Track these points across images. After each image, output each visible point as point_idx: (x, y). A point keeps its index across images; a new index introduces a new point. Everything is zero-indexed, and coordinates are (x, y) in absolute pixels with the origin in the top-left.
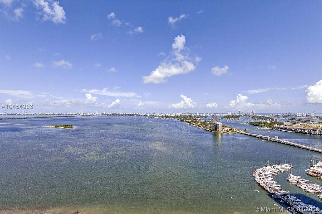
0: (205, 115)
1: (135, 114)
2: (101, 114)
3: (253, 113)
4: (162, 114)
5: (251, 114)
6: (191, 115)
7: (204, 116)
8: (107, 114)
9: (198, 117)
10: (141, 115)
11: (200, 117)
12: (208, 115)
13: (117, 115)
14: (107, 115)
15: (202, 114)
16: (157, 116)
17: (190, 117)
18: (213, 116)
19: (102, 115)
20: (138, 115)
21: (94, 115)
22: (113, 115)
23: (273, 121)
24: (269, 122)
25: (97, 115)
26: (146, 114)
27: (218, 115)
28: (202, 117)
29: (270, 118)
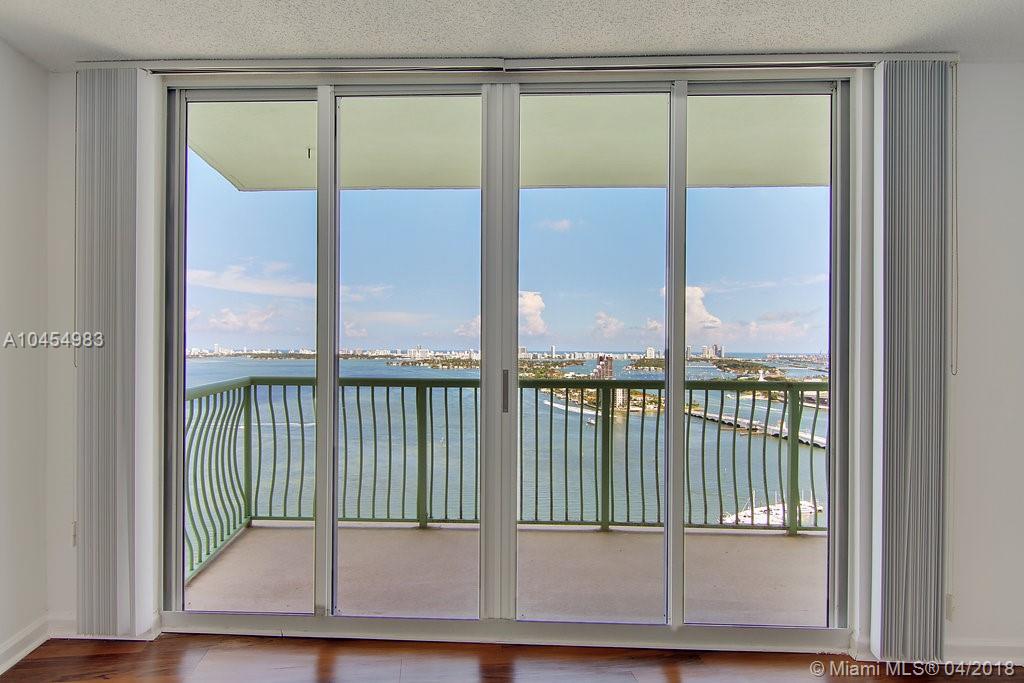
0: (578, 356)
1: (351, 353)
2: (232, 352)
3: (717, 353)
4: (441, 354)
5: (711, 354)
6: (535, 357)
7: (574, 361)
8: (254, 352)
9: (555, 364)
10: (374, 357)
11: (560, 364)
12: (587, 356)
13: (291, 355)
14: (256, 356)
15: (568, 355)
16: (425, 361)
17: (531, 364)
18: (601, 359)
19: (236, 355)
20: (363, 356)
21: (206, 356)
22: (277, 356)
23: (773, 376)
24: (761, 380)
25: (216, 355)
26: (389, 353)
27: (617, 356)
28: (569, 363)
29: (766, 367)
